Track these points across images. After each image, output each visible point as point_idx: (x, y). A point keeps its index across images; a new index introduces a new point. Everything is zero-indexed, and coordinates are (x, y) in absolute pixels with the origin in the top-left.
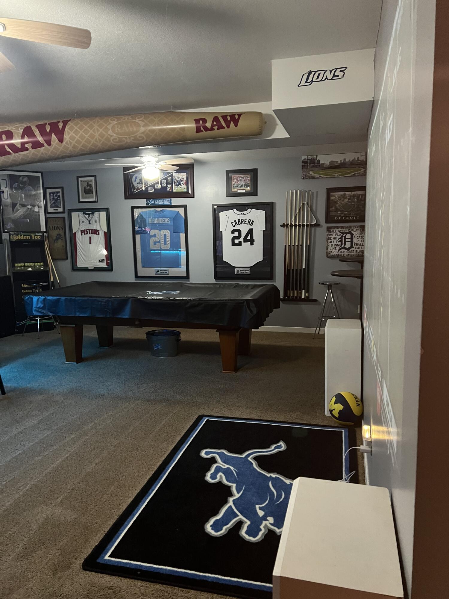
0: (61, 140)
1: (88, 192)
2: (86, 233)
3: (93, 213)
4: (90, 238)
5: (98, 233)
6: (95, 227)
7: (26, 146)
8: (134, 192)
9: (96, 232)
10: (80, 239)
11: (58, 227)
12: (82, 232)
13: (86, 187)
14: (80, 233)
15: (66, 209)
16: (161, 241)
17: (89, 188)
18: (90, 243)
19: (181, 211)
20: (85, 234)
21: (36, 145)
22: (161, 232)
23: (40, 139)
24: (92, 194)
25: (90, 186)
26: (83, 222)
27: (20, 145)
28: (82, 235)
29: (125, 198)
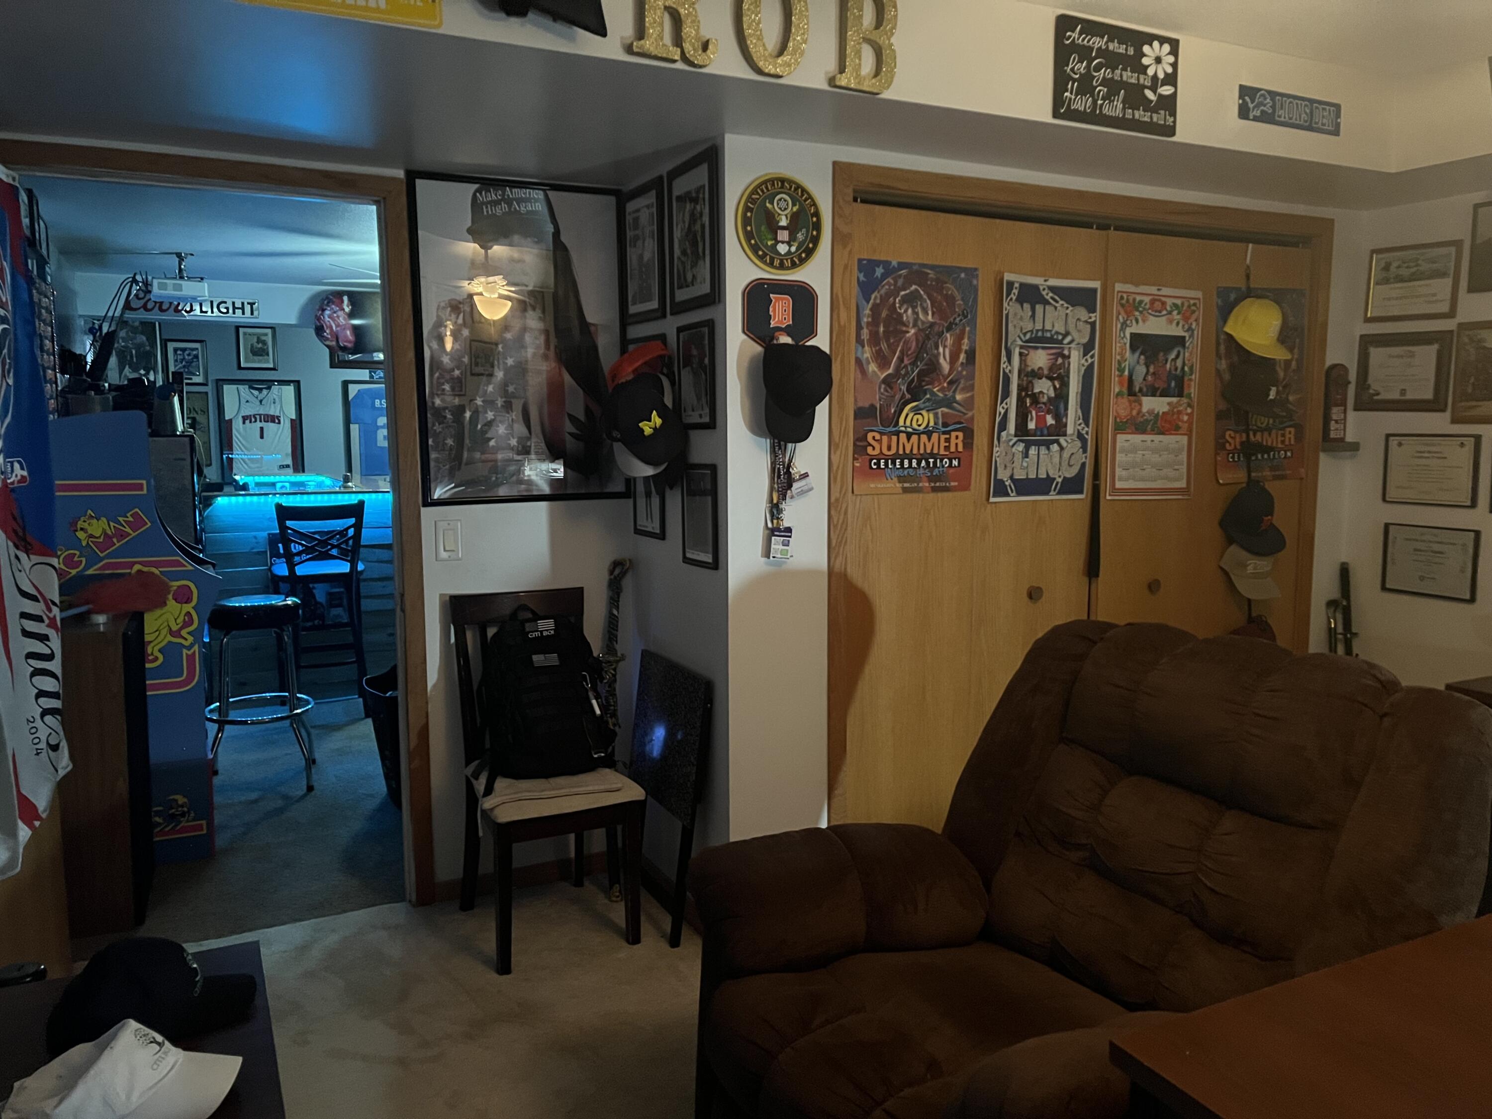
1: (259, 352)
2: (253, 420)
3: (269, 388)
4: (262, 429)
5: (277, 421)
6: (273, 411)
9: (274, 419)
10: (241, 430)
11: (194, 409)
12: (245, 418)
13: (255, 344)
14: (240, 420)
15: (210, 379)
17: (260, 345)
18: (262, 437)
20: (251, 422)
24: (266, 357)
25: (264, 343)
26: (248, 401)
28: (244, 423)
29: (332, 367)
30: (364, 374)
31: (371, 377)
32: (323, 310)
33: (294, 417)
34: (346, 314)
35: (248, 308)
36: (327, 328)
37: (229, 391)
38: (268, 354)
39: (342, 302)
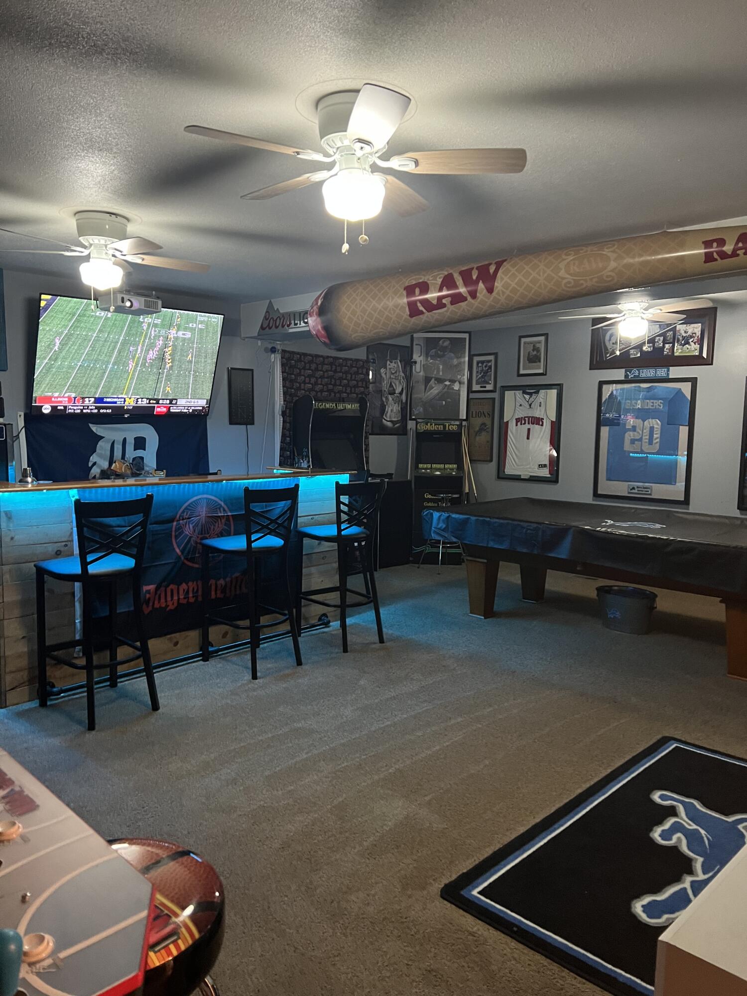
0: (490, 290)
1: (533, 359)
2: (523, 422)
3: (537, 392)
4: (529, 430)
5: (541, 423)
6: (537, 414)
7: (444, 301)
8: (606, 357)
9: (538, 421)
10: (514, 431)
11: (483, 412)
12: (518, 420)
13: (532, 351)
14: (514, 421)
15: (498, 386)
16: (644, 438)
17: (535, 353)
18: (528, 438)
19: (686, 388)
20: (521, 424)
21: (457, 299)
22: (645, 423)
23: (462, 290)
24: (538, 364)
25: (538, 350)
26: (521, 405)
27: (436, 301)
28: (517, 425)
29: (591, 369)
30: (619, 374)
31: (626, 376)
33: (554, 420)
38: (540, 361)
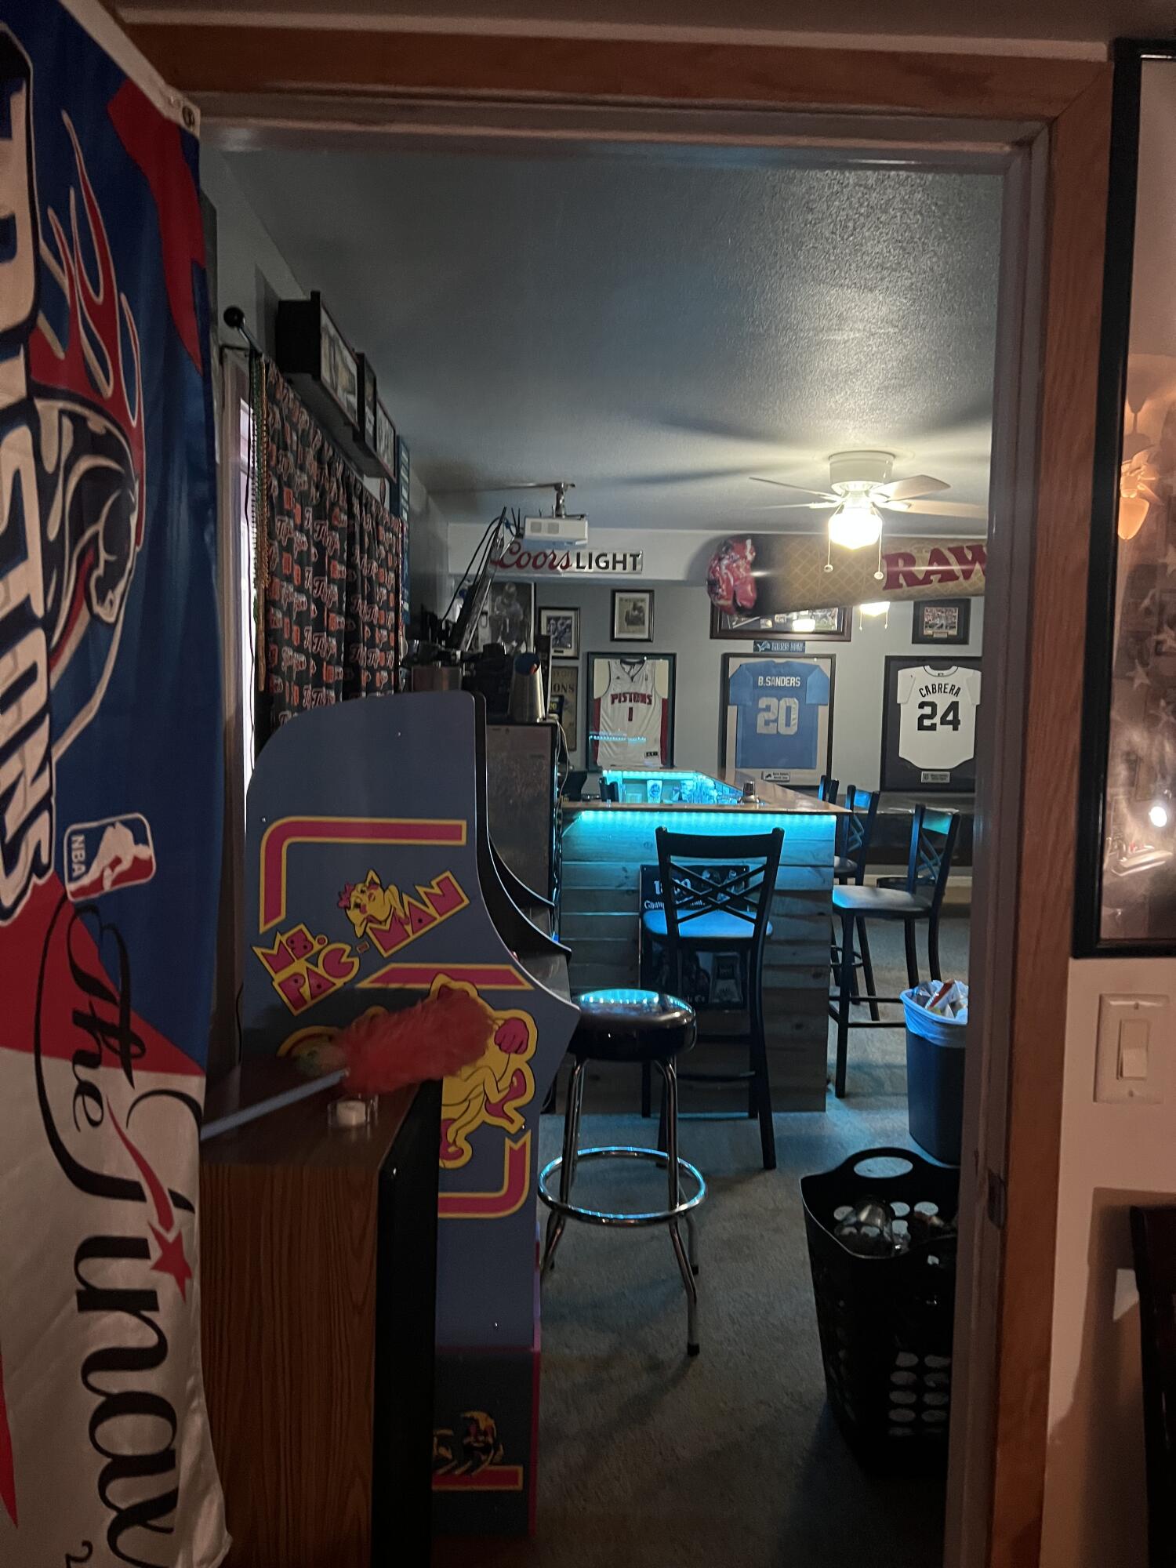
1: (634, 621)
2: (623, 699)
3: (642, 662)
4: (631, 709)
5: (647, 701)
6: (644, 689)
8: (731, 625)
9: (645, 698)
10: (609, 711)
11: (563, 686)
12: (614, 697)
13: (631, 611)
14: (609, 699)
15: (583, 651)
16: (780, 718)
17: (636, 612)
18: (630, 719)
19: (825, 665)
20: (620, 701)
22: (781, 702)
24: (641, 627)
25: (641, 610)
26: (618, 678)
28: (613, 702)
29: (712, 637)
30: (747, 646)
31: (756, 649)
32: (720, 559)
33: (666, 697)
34: (748, 563)
35: (629, 560)
36: (723, 582)
37: (600, 664)
38: (643, 623)
39: (745, 547)
